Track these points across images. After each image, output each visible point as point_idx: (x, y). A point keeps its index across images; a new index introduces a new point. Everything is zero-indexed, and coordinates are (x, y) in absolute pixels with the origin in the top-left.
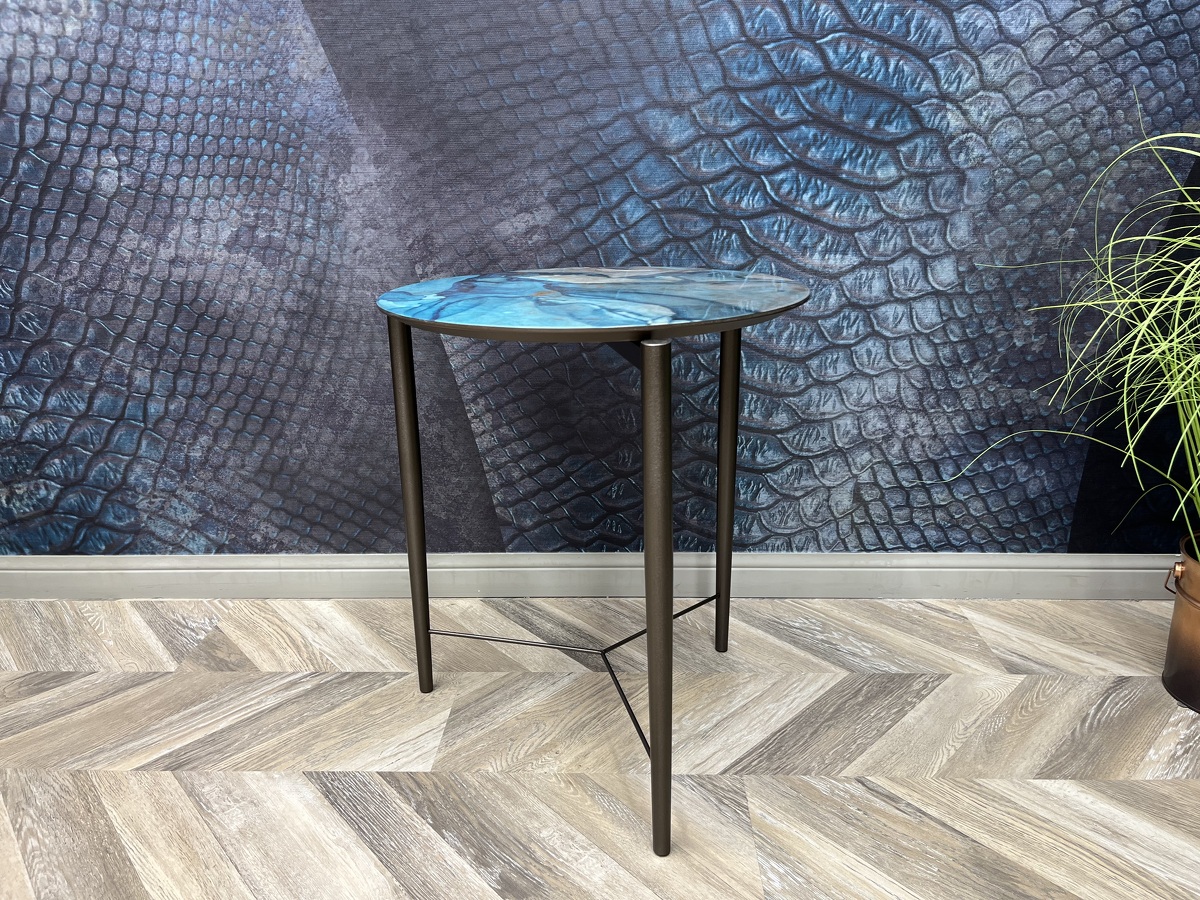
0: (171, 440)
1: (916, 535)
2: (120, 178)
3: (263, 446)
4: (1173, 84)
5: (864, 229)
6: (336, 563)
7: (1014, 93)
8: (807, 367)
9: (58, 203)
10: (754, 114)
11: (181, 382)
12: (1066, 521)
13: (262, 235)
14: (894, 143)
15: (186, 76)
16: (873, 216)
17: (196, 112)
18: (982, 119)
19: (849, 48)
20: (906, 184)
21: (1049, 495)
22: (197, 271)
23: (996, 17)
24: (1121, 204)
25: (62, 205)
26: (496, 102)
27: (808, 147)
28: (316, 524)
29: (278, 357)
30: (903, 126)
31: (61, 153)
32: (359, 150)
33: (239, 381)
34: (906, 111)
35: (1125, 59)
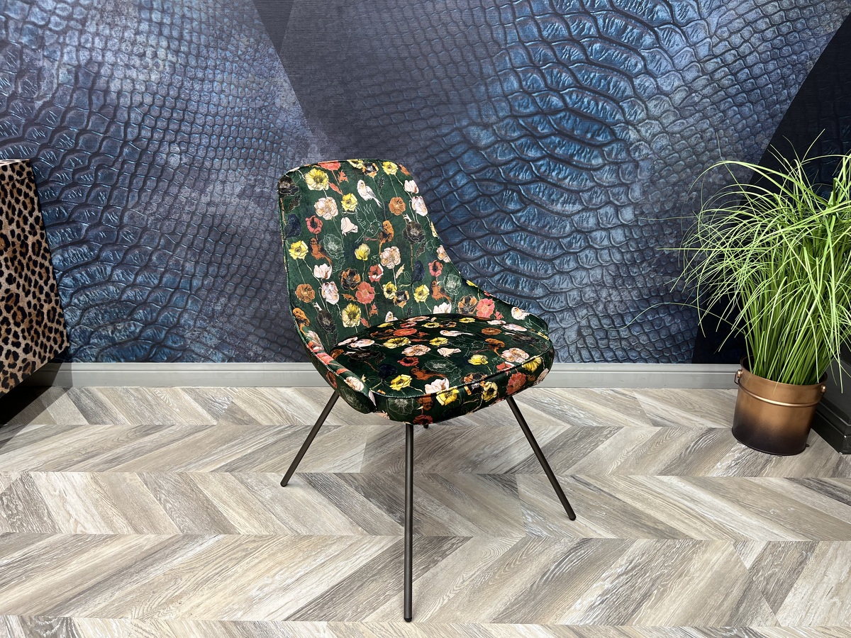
0: (205, 300)
1: (611, 354)
2: (181, 159)
3: (256, 304)
4: (751, 116)
5: (585, 191)
6: (295, 368)
7: (664, 121)
8: (553, 264)
9: (145, 171)
10: (527, 130)
11: (211, 269)
12: (691, 347)
13: (258, 190)
14: (600, 146)
15: (219, 105)
16: (589, 184)
17: (224, 124)
18: (648, 134)
19: (577, 96)
20: (607, 168)
21: (682, 333)
22: (222, 209)
23: (656, 81)
24: (721, 179)
25: (148, 173)
26: (387, 121)
27: (555, 147)
28: (284, 346)
29: (265, 256)
30: (606, 137)
31: (148, 144)
32: (313, 145)
33: (243, 268)
34: (608, 130)
35: (725, 103)
